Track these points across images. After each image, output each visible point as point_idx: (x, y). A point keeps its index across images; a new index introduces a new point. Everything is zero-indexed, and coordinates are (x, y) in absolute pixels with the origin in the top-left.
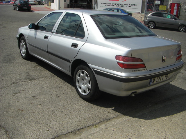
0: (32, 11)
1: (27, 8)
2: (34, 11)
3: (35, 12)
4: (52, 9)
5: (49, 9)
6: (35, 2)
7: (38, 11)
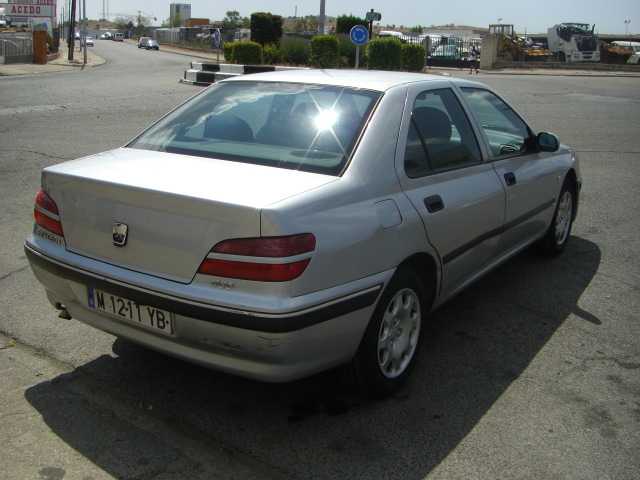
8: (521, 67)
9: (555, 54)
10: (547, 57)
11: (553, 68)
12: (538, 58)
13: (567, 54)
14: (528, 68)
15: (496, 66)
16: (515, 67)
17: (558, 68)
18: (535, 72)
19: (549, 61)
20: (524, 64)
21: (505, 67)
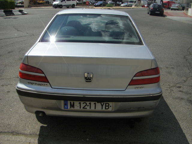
0: (164, 16)
1: (159, 12)
2: (166, 16)
3: (168, 17)
4: (189, 15)
5: (186, 14)
6: (177, 7)
7: (172, 16)
8: (37, 6)
9: (46, 2)
10: (44, 3)
11: (46, 6)
12: (42, 3)
13: (50, 2)
14: (39, 7)
15: (29, 7)
16: (35, 7)
17: (48, 6)
18: (41, 7)
19: (45, 4)
20: (37, 5)
21: (32, 7)
